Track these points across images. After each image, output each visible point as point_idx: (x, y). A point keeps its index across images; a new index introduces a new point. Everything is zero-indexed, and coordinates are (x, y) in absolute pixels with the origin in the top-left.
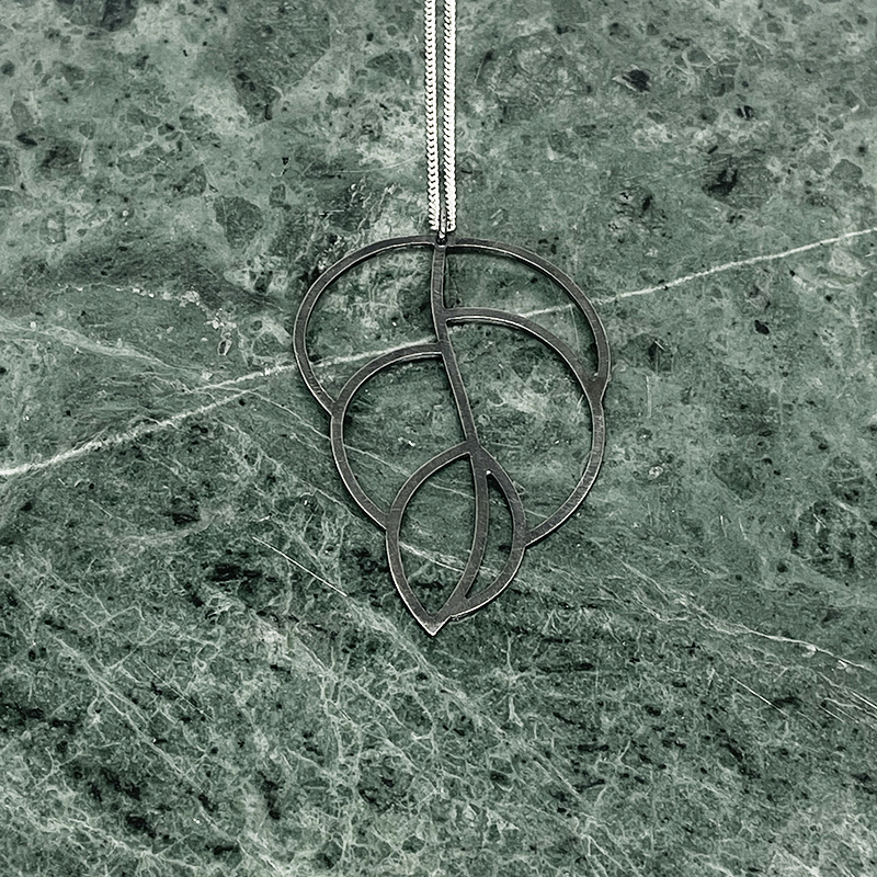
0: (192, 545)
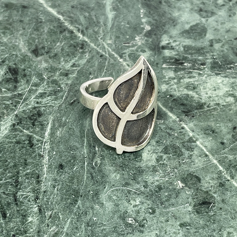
0: (24, 58)
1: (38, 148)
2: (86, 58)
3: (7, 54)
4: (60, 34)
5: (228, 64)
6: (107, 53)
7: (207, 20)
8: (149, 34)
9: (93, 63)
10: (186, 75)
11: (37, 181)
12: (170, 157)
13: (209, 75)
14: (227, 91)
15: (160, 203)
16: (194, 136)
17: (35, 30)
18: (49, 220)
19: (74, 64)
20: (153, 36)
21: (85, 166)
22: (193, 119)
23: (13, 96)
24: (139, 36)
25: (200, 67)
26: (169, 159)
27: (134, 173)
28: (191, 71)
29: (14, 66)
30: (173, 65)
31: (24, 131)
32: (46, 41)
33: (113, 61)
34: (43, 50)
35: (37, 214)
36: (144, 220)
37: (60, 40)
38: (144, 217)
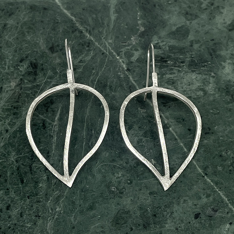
0: (43, 54)
1: (49, 130)
2: (91, 55)
3: (30, 50)
4: (72, 33)
5: (203, 63)
6: (108, 51)
7: (191, 23)
8: (142, 35)
9: (96, 60)
10: (168, 72)
11: (47, 156)
12: (148, 140)
13: (186, 72)
14: (199, 86)
15: (137, 176)
16: (168, 123)
17: (52, 30)
18: (54, 186)
19: (81, 60)
20: (146, 37)
21: (84, 145)
22: (170, 109)
23: (33, 87)
24: (134, 37)
25: (180, 65)
26: (147, 141)
27: (120, 152)
28: (173, 68)
29: (35, 61)
30: (158, 63)
31: (40, 116)
32: (61, 40)
33: (112, 58)
34: (57, 48)
35: (46, 181)
36: (123, 188)
37: (72, 39)
38: (123, 187)
